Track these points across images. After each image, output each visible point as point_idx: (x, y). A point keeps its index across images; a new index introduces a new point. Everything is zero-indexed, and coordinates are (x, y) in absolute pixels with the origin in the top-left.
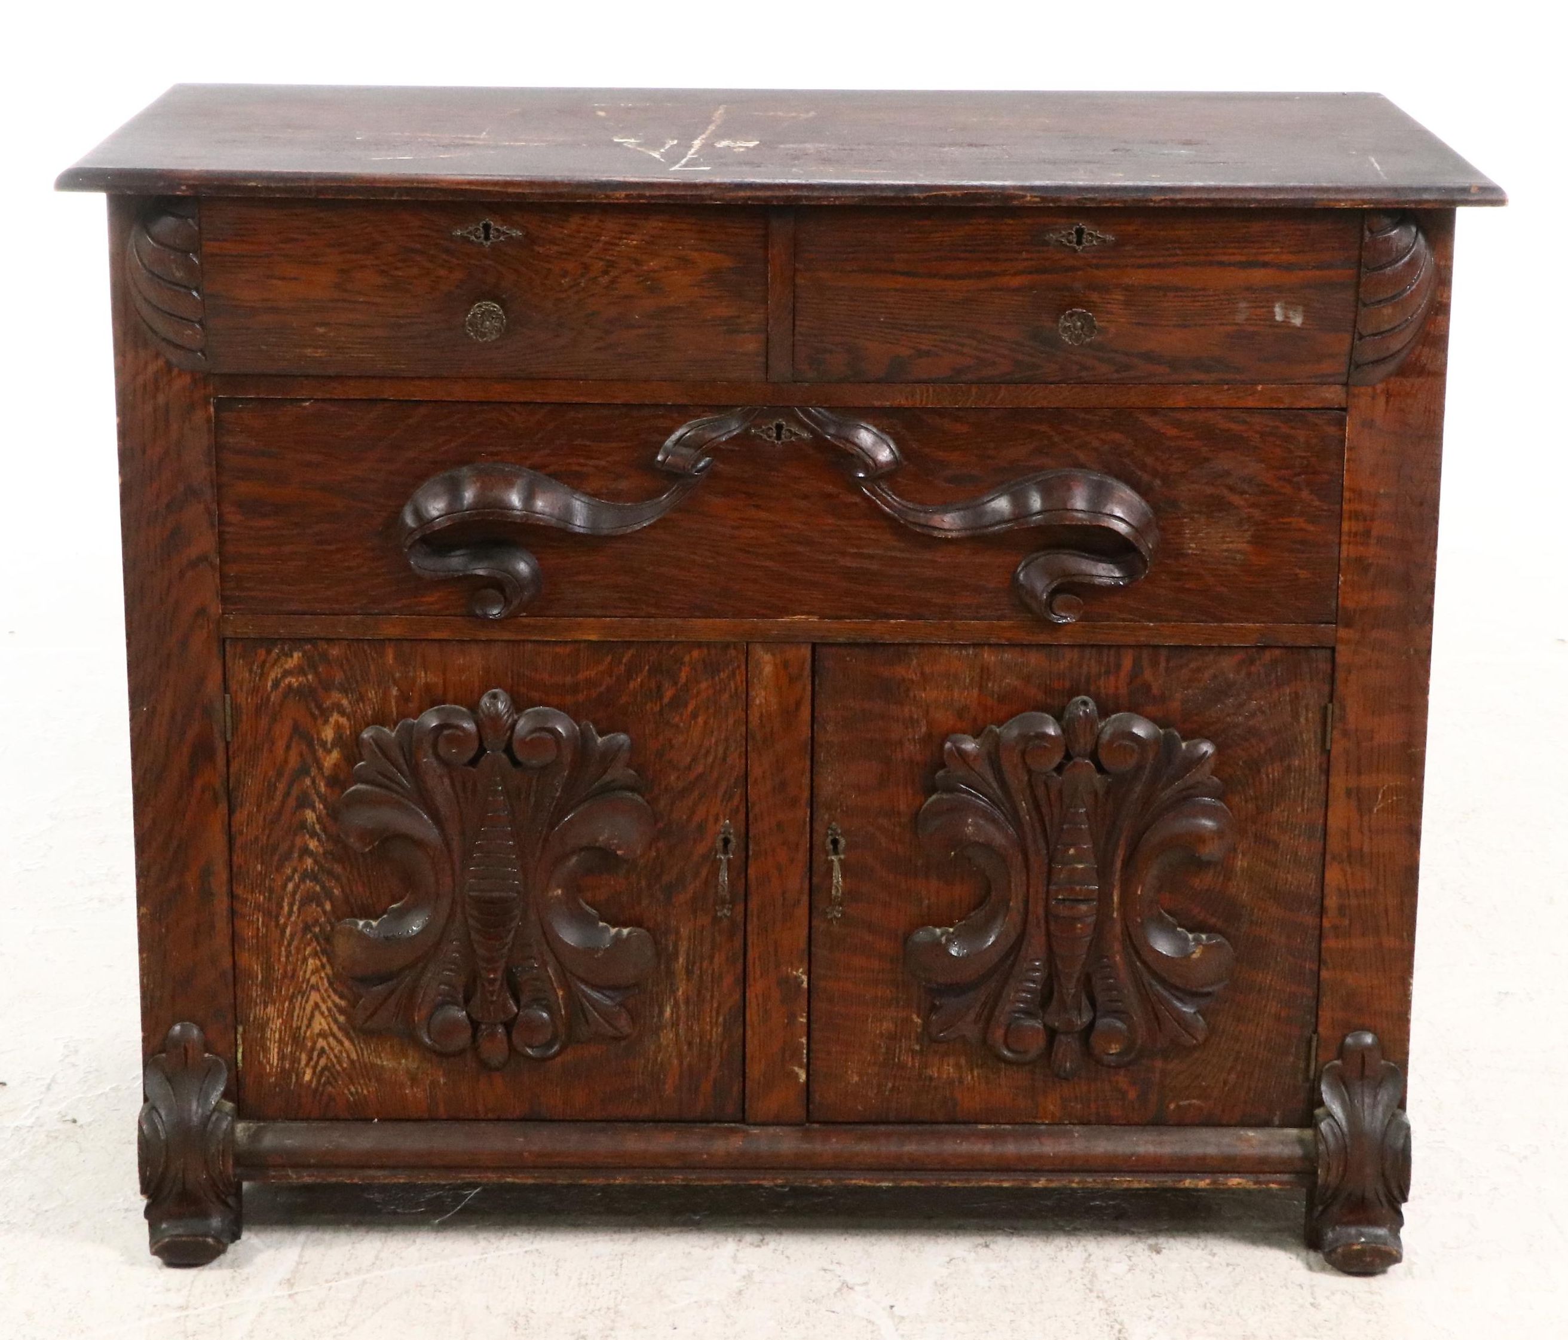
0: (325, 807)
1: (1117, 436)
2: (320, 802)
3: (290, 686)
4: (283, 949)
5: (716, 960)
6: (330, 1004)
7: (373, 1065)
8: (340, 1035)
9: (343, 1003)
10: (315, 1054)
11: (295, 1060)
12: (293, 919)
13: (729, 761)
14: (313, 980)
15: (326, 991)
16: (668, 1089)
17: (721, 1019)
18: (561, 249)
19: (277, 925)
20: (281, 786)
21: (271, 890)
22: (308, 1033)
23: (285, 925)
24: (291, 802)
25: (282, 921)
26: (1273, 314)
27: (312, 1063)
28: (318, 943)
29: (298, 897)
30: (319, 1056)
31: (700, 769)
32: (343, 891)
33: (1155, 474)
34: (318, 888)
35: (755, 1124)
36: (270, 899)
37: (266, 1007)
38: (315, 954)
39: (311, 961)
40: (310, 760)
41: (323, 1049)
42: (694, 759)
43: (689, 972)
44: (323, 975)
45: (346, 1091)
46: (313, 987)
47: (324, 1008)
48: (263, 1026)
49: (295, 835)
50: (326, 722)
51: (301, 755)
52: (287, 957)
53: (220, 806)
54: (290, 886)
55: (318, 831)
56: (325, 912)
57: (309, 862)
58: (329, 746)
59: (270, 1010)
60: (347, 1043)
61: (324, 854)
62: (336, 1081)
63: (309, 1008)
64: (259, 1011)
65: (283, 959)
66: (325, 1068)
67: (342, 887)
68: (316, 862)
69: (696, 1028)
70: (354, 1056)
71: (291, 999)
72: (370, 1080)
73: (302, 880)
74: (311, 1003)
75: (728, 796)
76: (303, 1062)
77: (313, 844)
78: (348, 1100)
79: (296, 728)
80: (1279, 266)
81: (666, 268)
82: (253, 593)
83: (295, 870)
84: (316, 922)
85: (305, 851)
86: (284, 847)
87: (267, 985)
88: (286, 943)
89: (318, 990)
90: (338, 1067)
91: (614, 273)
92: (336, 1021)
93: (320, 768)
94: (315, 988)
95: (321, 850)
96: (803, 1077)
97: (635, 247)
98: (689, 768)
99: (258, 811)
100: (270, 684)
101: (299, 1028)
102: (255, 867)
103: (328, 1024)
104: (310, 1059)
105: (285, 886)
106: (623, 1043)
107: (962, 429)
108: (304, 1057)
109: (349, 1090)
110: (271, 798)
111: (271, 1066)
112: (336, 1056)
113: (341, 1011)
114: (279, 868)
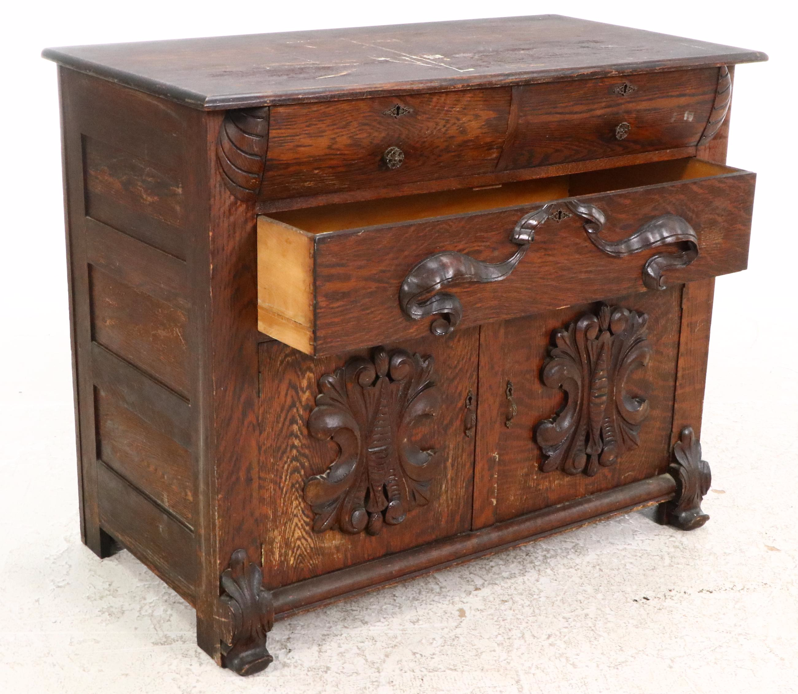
0: (302, 422)
1: (682, 197)
2: (301, 419)
3: (288, 362)
4: (282, 500)
5: (464, 457)
6: (302, 522)
7: (321, 547)
8: (306, 536)
9: (308, 520)
10: (295, 549)
11: (286, 554)
12: (287, 483)
13: (472, 360)
14: (295, 512)
15: (301, 516)
16: (443, 523)
17: (464, 485)
18: (427, 116)
19: (280, 488)
20: (283, 416)
21: (277, 470)
22: (292, 540)
23: (283, 487)
24: (287, 423)
25: (282, 485)
26: (684, 117)
27: (294, 555)
28: (298, 492)
29: (289, 471)
30: (297, 550)
31: (460, 366)
32: (309, 463)
33: (693, 211)
34: (298, 464)
35: (477, 530)
36: (277, 475)
37: (274, 531)
38: (296, 499)
39: (294, 502)
40: (296, 399)
41: (299, 546)
42: (458, 363)
43: (453, 465)
44: (300, 508)
45: (309, 564)
46: (295, 516)
47: (300, 525)
48: (272, 542)
49: (289, 439)
50: (304, 377)
51: (292, 397)
52: (284, 504)
53: (256, 432)
54: (286, 466)
55: (299, 434)
56: (301, 476)
57: (294, 452)
58: (305, 389)
59: (276, 532)
60: (309, 540)
61: (301, 446)
62: (304, 560)
63: (293, 527)
64: (271, 534)
65: (282, 505)
66: (300, 555)
67: (309, 461)
68: (298, 451)
69: (454, 491)
70: (312, 545)
71: (285, 524)
72: (319, 555)
73: (291, 462)
74: (294, 524)
75: (471, 376)
76: (290, 555)
77: (297, 442)
78: (309, 569)
79: (290, 383)
80: (690, 95)
81: (470, 121)
82: (332, 344)
83: (288, 458)
84: (297, 482)
85: (293, 446)
86: (284, 446)
87: (274, 520)
88: (283, 496)
89: (297, 516)
90: (305, 553)
91: (448, 125)
92: (305, 530)
93: (301, 402)
94: (296, 516)
95: (300, 445)
96: (495, 502)
97: (458, 112)
98: (456, 367)
99: (272, 430)
100: (279, 363)
101: (288, 538)
102: (270, 460)
103: (301, 533)
104: (293, 552)
105: (283, 467)
106: (425, 507)
107: (628, 202)
108: (290, 552)
109: (310, 563)
110: (278, 422)
111: (276, 561)
112: (305, 548)
113: (307, 524)
114: (281, 458)
